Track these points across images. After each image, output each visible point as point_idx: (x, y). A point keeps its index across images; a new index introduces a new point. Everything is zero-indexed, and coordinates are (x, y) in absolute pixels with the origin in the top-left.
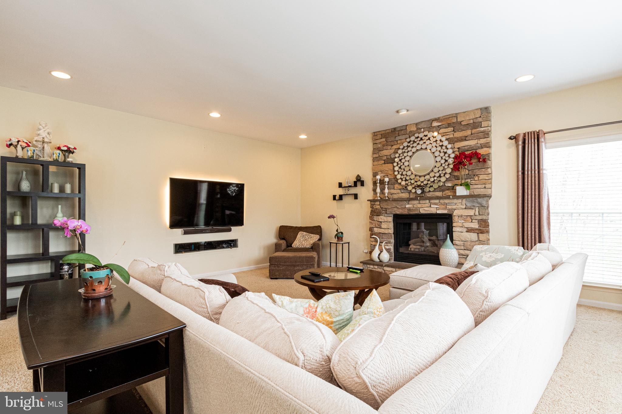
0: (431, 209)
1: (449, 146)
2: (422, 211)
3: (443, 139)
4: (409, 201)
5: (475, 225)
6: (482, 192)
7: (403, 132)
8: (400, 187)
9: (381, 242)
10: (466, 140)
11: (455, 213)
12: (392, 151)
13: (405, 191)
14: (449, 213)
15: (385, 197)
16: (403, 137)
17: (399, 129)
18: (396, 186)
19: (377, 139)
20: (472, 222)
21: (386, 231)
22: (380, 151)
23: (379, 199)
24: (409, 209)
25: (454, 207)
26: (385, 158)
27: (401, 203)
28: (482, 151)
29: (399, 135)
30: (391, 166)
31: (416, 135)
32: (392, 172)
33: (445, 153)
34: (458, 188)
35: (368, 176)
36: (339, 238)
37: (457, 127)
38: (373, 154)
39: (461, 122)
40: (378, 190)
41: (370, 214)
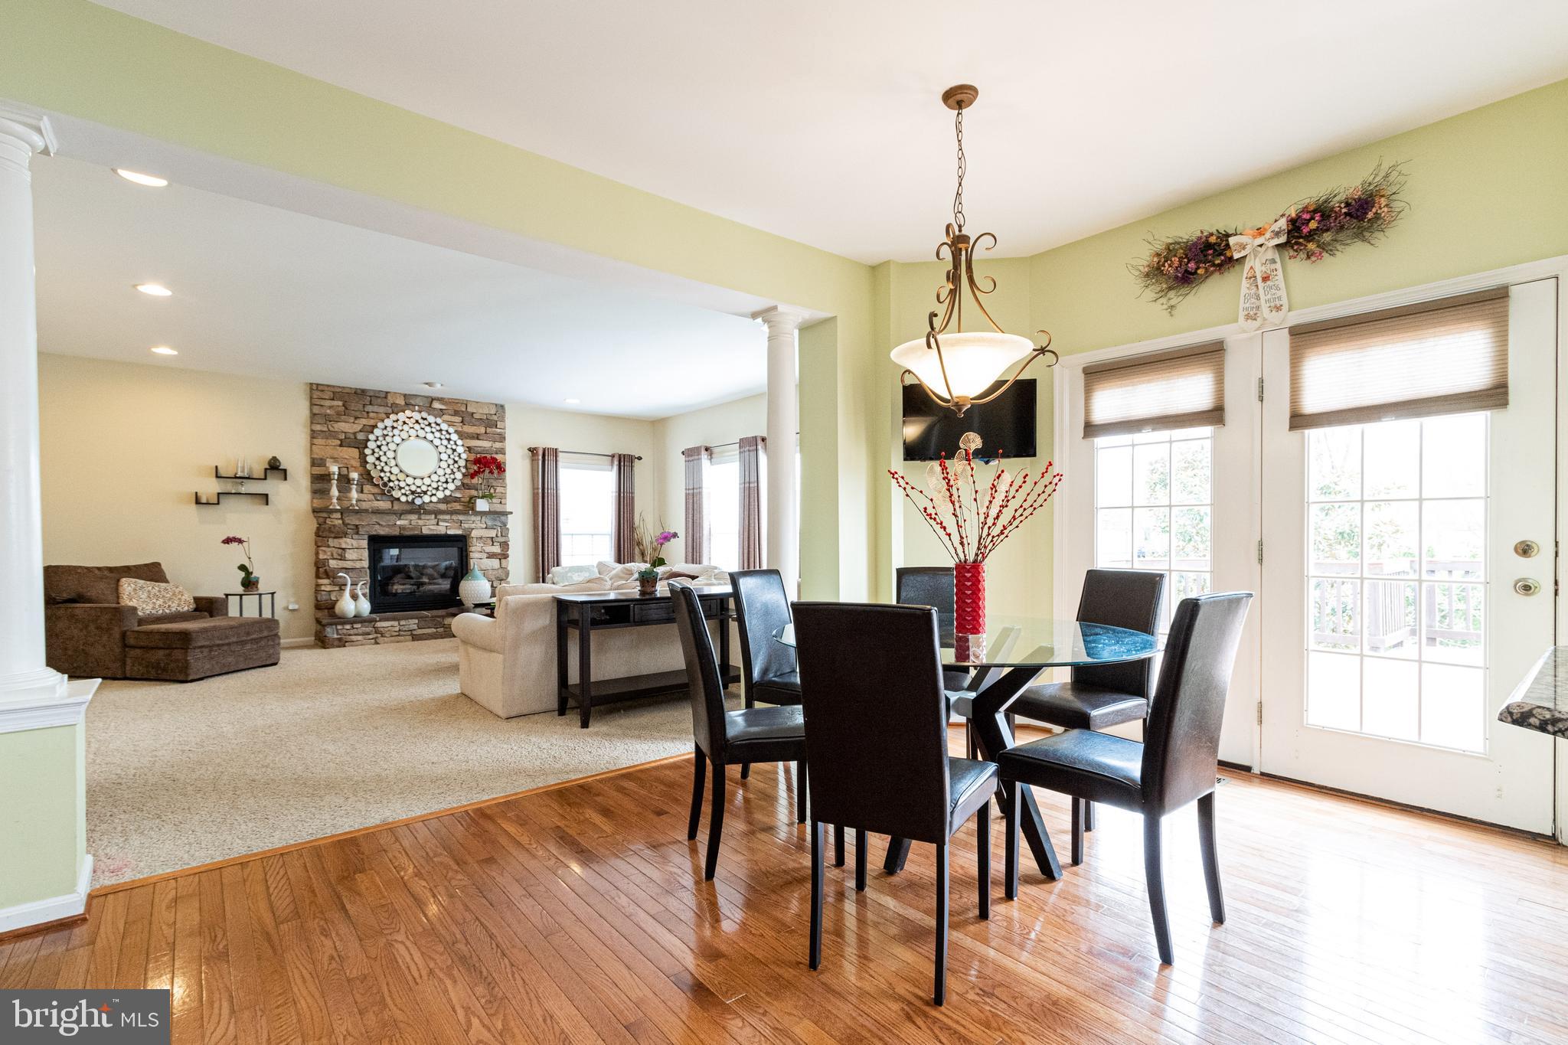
0: (439, 528)
1: (460, 442)
2: (425, 531)
3: (451, 430)
4: (401, 514)
5: (497, 549)
6: (498, 508)
7: (379, 400)
8: (376, 490)
9: (354, 584)
10: (478, 439)
11: (474, 534)
12: (357, 428)
13: (384, 498)
14: (464, 534)
15: (352, 505)
16: (382, 410)
17: (372, 394)
18: (367, 488)
19: (324, 397)
20: (493, 545)
21: (358, 565)
22: (330, 421)
23: (338, 508)
24: (401, 528)
25: (473, 526)
26: (343, 437)
27: (388, 517)
28: (499, 457)
29: (371, 404)
30: (355, 452)
31: (408, 413)
32: (358, 464)
33: (454, 450)
34: (479, 501)
35: (297, 461)
36: (249, 583)
37: (467, 419)
38: (312, 423)
39: (473, 413)
40: (335, 492)
41: (317, 535)
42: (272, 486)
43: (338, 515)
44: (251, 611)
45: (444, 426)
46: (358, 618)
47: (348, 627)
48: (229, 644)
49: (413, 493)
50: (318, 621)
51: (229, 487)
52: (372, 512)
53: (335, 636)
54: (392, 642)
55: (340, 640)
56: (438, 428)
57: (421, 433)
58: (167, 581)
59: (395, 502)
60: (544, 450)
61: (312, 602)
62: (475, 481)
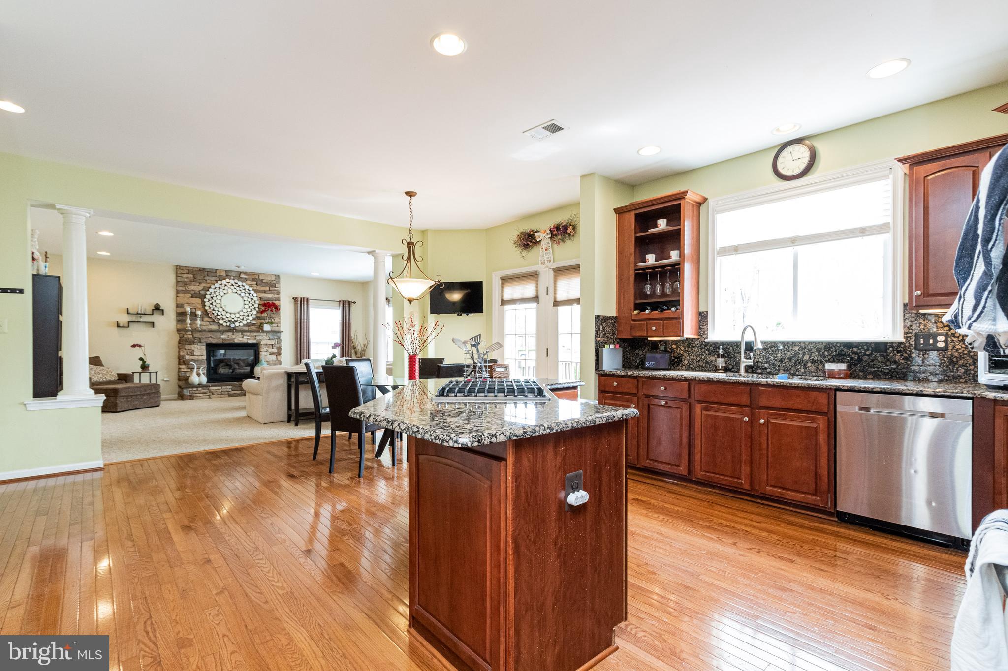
0: (244, 339)
1: (255, 295)
2: (236, 341)
3: (251, 289)
4: (223, 332)
5: (275, 350)
6: (276, 329)
7: (212, 274)
8: (211, 320)
9: (198, 368)
10: (265, 293)
11: (262, 342)
12: (201, 288)
13: (215, 324)
14: (257, 342)
15: (198, 328)
16: (213, 278)
17: (208, 270)
18: (206, 319)
19: (183, 273)
20: (273, 348)
21: (200, 358)
22: (186, 285)
23: (190, 329)
24: (223, 339)
25: (262, 338)
26: (193, 293)
27: (216, 334)
28: (276, 303)
29: (207, 276)
30: (199, 301)
31: (228, 280)
32: (200, 306)
33: (252, 299)
34: (265, 325)
35: (169, 305)
36: (145, 367)
37: (259, 283)
38: (177, 286)
39: (262, 280)
40: (188, 321)
41: (179, 343)
42: (156, 318)
43: (190, 333)
44: (145, 379)
45: (247, 287)
46: (200, 385)
47: (195, 389)
48: (136, 395)
49: (230, 321)
50: (180, 387)
51: (134, 318)
52: (208, 331)
53: (189, 394)
54: (218, 397)
55: (191, 396)
56: (243, 288)
57: (235, 291)
58: (103, 366)
59: (221, 327)
60: (301, 298)
61: (176, 377)
62: (263, 315)
